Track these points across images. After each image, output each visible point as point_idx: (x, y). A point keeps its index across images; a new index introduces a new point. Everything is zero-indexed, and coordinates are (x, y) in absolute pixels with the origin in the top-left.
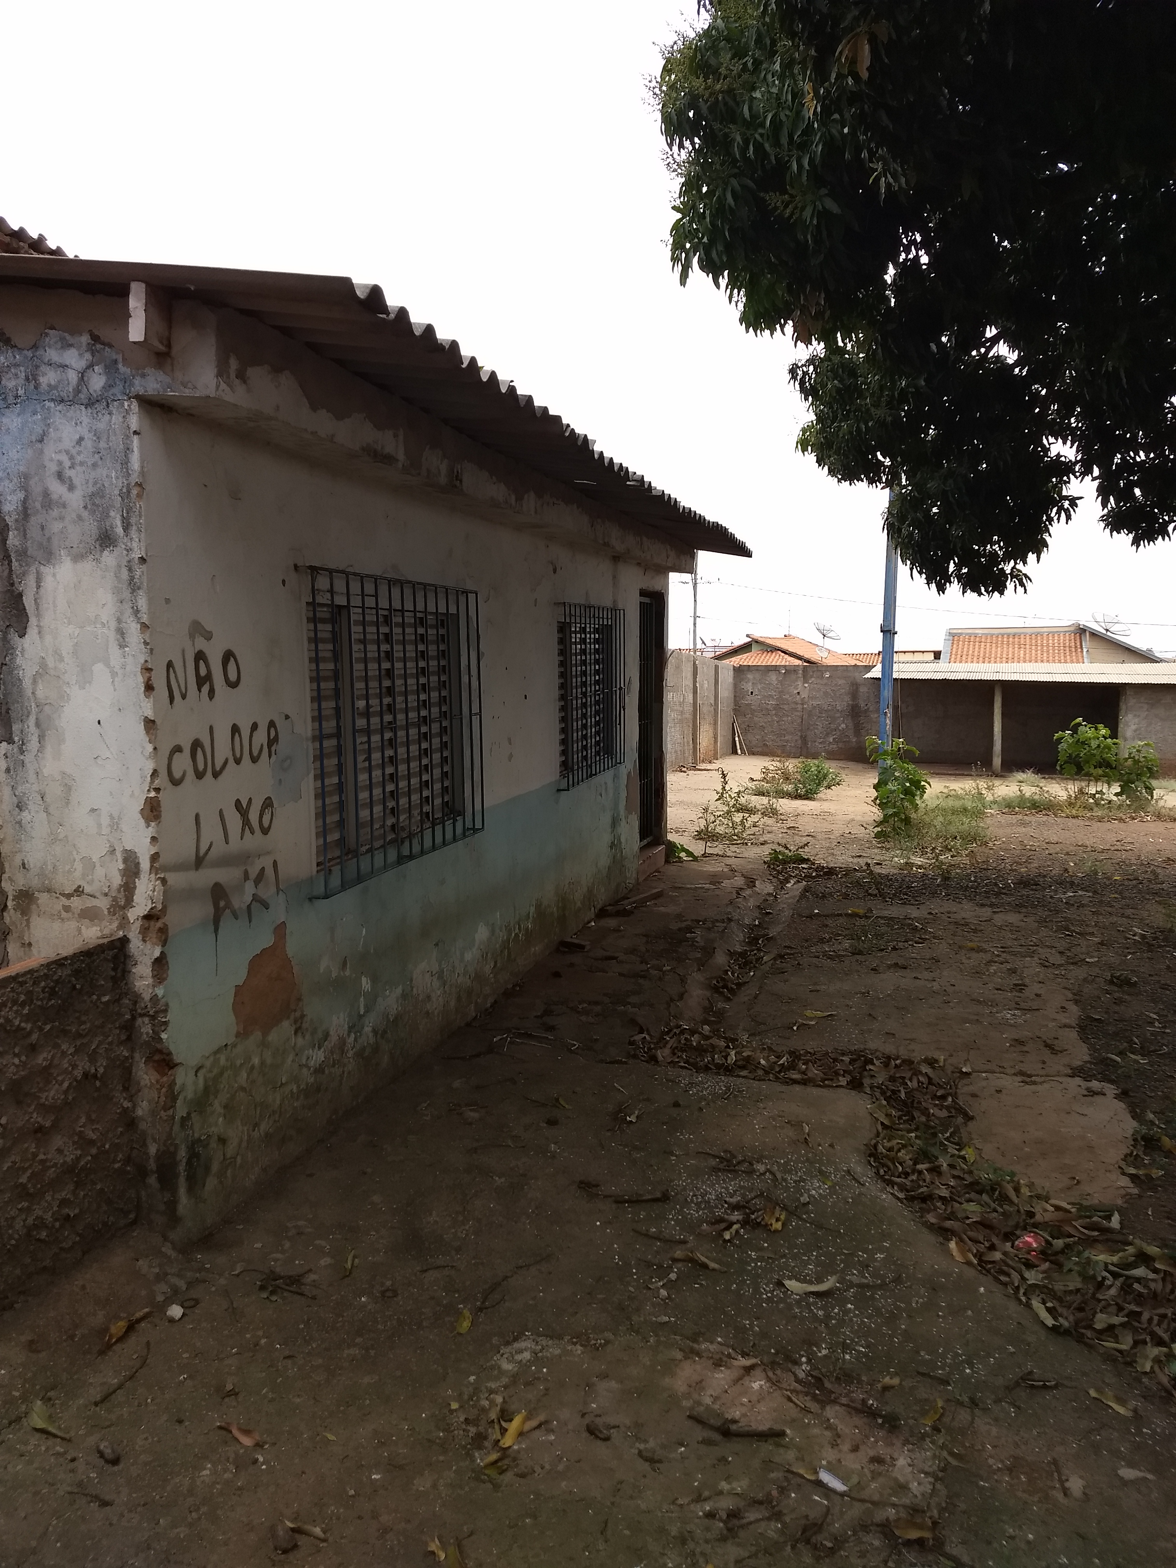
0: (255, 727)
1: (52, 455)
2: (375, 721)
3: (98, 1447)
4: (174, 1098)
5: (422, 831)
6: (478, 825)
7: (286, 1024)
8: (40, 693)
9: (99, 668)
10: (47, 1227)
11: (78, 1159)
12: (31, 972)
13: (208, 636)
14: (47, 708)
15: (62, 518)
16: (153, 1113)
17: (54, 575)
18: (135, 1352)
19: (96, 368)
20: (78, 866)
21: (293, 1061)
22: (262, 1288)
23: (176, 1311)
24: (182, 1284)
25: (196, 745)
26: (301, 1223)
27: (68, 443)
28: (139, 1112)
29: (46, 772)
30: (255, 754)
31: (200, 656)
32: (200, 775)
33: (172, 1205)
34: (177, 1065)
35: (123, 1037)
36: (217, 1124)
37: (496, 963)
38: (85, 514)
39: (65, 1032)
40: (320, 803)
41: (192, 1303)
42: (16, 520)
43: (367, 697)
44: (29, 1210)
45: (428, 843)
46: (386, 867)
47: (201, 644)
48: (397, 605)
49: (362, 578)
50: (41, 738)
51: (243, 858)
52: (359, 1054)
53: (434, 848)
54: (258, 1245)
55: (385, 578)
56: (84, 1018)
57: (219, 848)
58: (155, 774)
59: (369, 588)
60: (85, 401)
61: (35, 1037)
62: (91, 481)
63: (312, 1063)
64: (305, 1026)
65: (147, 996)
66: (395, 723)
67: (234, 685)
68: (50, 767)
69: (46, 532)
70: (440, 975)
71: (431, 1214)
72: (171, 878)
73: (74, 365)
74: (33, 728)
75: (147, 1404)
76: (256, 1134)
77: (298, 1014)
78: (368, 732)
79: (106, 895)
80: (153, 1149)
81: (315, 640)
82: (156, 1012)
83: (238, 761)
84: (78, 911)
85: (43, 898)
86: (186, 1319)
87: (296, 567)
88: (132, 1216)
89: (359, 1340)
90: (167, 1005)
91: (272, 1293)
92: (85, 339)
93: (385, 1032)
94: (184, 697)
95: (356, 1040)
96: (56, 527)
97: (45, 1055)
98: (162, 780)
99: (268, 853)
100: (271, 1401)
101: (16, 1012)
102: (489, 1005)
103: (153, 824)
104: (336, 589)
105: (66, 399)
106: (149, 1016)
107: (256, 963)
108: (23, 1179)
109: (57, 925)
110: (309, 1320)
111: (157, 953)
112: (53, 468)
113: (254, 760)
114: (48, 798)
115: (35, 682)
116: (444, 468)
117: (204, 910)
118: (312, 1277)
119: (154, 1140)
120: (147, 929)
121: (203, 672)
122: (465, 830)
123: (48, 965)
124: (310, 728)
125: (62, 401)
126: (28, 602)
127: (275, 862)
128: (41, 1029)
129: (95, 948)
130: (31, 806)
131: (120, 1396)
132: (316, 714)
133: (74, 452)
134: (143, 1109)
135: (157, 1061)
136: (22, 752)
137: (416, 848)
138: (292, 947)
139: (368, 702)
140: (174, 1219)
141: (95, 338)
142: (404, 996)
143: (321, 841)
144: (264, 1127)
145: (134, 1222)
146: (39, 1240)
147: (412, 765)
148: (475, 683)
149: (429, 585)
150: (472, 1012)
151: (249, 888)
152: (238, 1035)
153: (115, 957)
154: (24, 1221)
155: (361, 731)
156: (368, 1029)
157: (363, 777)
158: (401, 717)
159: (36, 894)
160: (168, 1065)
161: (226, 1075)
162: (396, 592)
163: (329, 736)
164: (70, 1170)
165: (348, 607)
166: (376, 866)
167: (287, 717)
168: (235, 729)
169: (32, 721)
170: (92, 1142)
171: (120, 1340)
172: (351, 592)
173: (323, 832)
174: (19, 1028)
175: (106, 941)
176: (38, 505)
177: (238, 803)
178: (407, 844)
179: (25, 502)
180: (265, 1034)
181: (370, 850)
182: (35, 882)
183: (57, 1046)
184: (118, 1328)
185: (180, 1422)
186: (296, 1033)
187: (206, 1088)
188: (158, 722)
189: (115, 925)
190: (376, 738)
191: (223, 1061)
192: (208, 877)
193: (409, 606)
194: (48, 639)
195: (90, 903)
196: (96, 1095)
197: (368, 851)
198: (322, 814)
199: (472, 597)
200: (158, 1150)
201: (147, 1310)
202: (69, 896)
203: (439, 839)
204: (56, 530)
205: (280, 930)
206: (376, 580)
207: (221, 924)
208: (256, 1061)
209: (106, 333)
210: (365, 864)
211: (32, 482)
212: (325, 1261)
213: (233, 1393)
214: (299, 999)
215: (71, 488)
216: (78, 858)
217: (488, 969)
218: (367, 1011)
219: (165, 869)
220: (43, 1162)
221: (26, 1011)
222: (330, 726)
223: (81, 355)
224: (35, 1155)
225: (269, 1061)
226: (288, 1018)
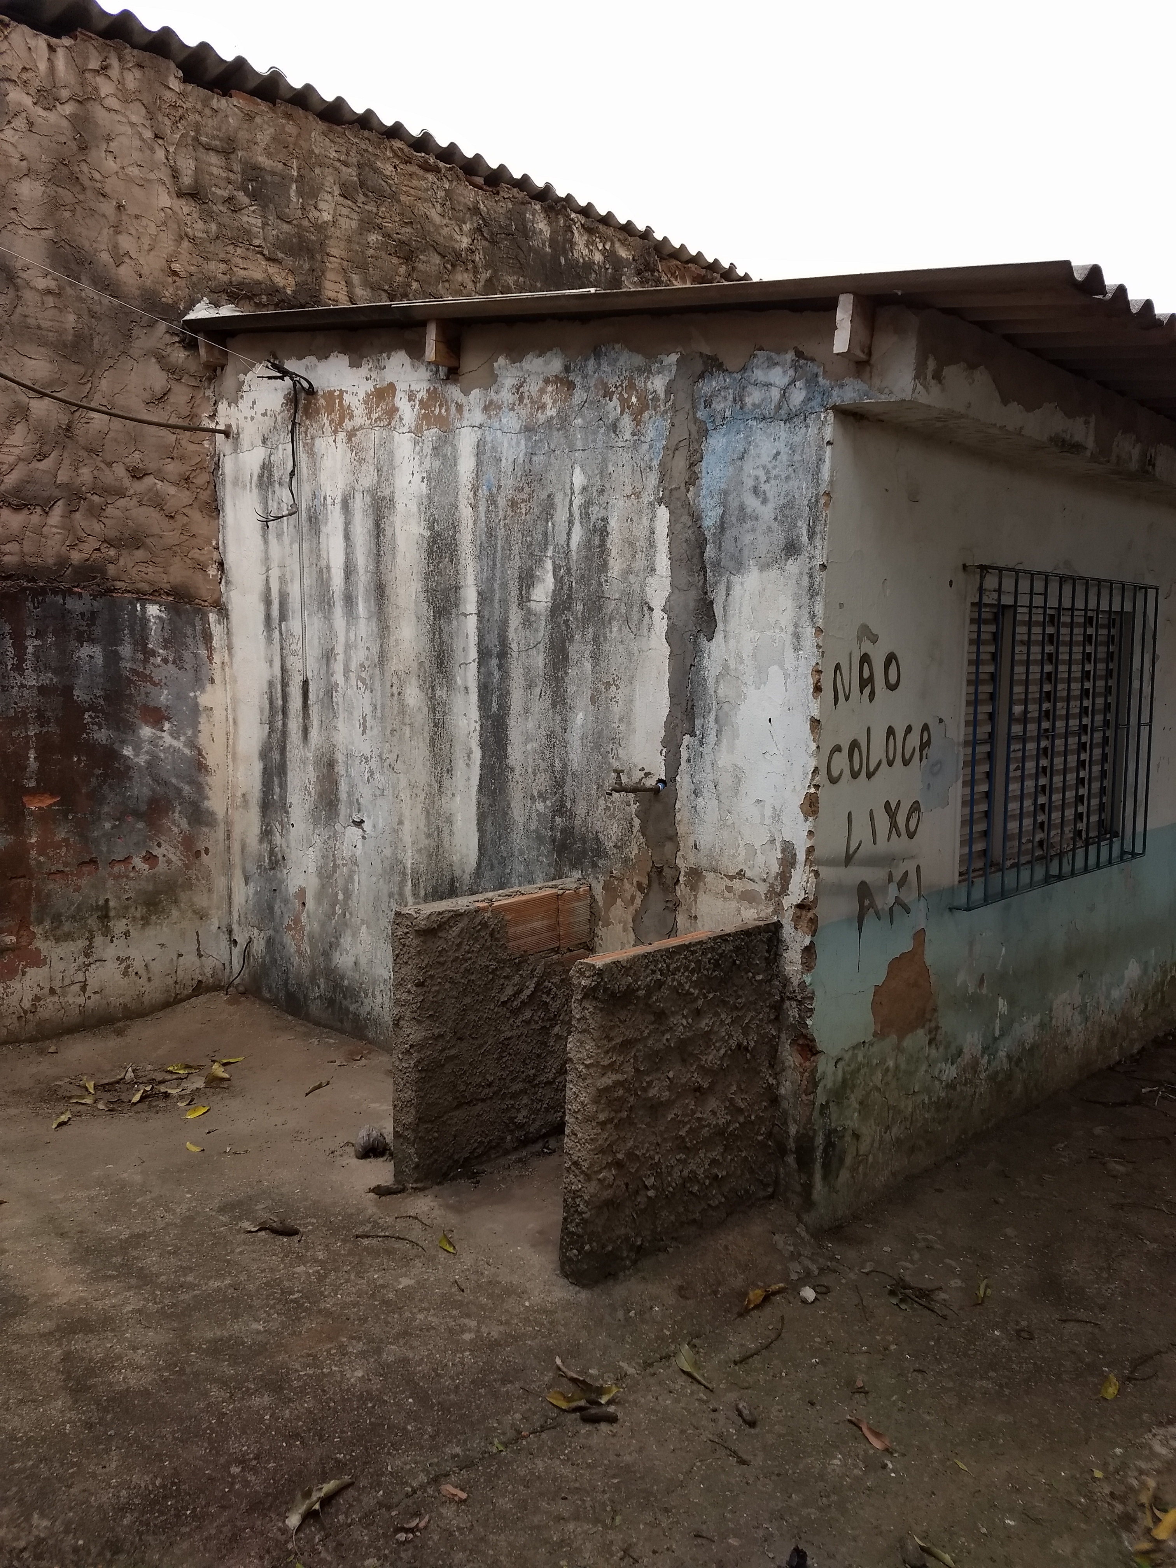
0: (909, 729)
1: (751, 470)
2: (1032, 727)
3: (737, 1405)
4: (816, 1085)
5: (1073, 850)
6: (1138, 849)
7: (921, 1032)
8: (720, 692)
9: (774, 669)
10: (698, 1182)
11: (728, 1123)
12: (700, 943)
13: (874, 639)
14: (726, 706)
15: (753, 530)
16: (796, 1095)
17: (742, 584)
18: (771, 1323)
19: (798, 383)
20: (742, 851)
21: (926, 1071)
22: (892, 1293)
23: (809, 1294)
24: (814, 1269)
25: (854, 745)
26: (930, 1237)
27: (765, 459)
28: (783, 1091)
29: (720, 763)
30: (907, 757)
31: (865, 659)
32: (855, 775)
33: (808, 1188)
34: (819, 1052)
35: (772, 1017)
36: (852, 1119)
37: (1146, 1005)
38: (775, 525)
39: (724, 1003)
40: (967, 810)
41: (824, 1290)
42: (714, 534)
43: (1026, 702)
44: (684, 1162)
45: (1080, 863)
46: (1031, 885)
47: (867, 647)
48: (1067, 604)
49: (1032, 575)
50: (719, 733)
51: (887, 860)
52: (992, 1078)
53: (1086, 870)
54: (887, 1249)
55: (1056, 575)
56: (740, 993)
57: (868, 847)
58: (816, 771)
59: (1039, 586)
60: (785, 417)
61: (700, 1002)
62: (783, 493)
63: (944, 1078)
64: (939, 1038)
65: (795, 981)
66: (1053, 731)
67: (892, 687)
68: (724, 759)
69: (738, 544)
70: (1083, 1009)
71: (1071, 1263)
72: (824, 871)
73: (778, 383)
74: (712, 723)
75: (781, 1377)
76: (887, 1137)
77: (933, 1025)
78: (1024, 739)
79: (764, 881)
80: (793, 1130)
81: (977, 642)
82: (803, 998)
83: (890, 764)
84: (738, 893)
85: (710, 877)
86: (817, 1303)
87: (965, 567)
88: (770, 1190)
89: (992, 1374)
90: (813, 993)
91: (902, 1301)
92: (790, 356)
93: (1019, 1060)
94: (847, 698)
95: (989, 1062)
96: (747, 539)
97: (707, 1021)
98: (820, 779)
99: (913, 857)
100: (901, 1410)
101: (687, 977)
102: (1135, 1051)
103: (811, 819)
104: (1003, 588)
105: (768, 416)
106: (796, 1000)
107: (895, 965)
108: (682, 1133)
109: (720, 903)
110: (939, 1339)
111: (807, 942)
112: (749, 483)
113: (906, 763)
114: (719, 788)
115: (717, 682)
116: (1136, 452)
117: (849, 906)
118: (943, 1296)
119: (795, 1121)
120: (799, 917)
121: (866, 674)
122: (1123, 853)
123: (715, 938)
124: (962, 733)
125: (764, 418)
126: (718, 609)
127: (918, 867)
128: (705, 997)
129: (753, 929)
130: (706, 793)
131: (756, 1362)
132: (972, 718)
133: (770, 466)
134: (785, 1089)
135: (802, 1046)
136: (702, 744)
137: (1066, 868)
138: (930, 956)
139: (1026, 708)
140: (808, 1203)
141: (799, 354)
142: (1042, 1025)
143: (966, 850)
144: (896, 1131)
145: (772, 1196)
146: (691, 1192)
147: (1069, 777)
148: (1147, 689)
149: (1104, 581)
150: (1115, 1055)
151: (893, 891)
152: (875, 1034)
153: (770, 940)
154: (681, 1171)
155: (1017, 738)
156: (1002, 1054)
157: (1014, 787)
158: (1060, 724)
159: (704, 873)
160: (811, 1051)
161: (862, 1071)
162: (1067, 589)
163: (984, 742)
164: (720, 1132)
165: (1015, 607)
166: (1022, 883)
167: (941, 721)
168: (891, 732)
169: (712, 717)
170: (740, 1111)
171: (757, 1307)
172: (1020, 591)
173: (968, 841)
174: (688, 993)
175: (762, 923)
176: (733, 519)
177: (887, 805)
178: (1056, 862)
179: (722, 517)
180: (901, 1038)
181: (1016, 865)
182: (704, 862)
183: (717, 1014)
184: (754, 1295)
185: (813, 1404)
186: (930, 1043)
187: (844, 1081)
188: (822, 722)
189: (770, 910)
190: (1031, 746)
191: (860, 1058)
192: (856, 874)
193: (1079, 604)
194: (732, 643)
195: (750, 886)
196: (746, 1066)
197: (1012, 866)
198: (969, 822)
199: (1151, 593)
200: (798, 1132)
201: (782, 1285)
202: (732, 878)
203: (1092, 860)
204: (747, 542)
205: (919, 936)
206: (1047, 576)
207: (865, 921)
208: (891, 1063)
209: (809, 348)
210: (1010, 878)
211: (730, 498)
212: (956, 1283)
213: (862, 1391)
214: (935, 1010)
215: (765, 501)
216: (742, 844)
217: (1137, 1011)
218: (1002, 1035)
219: (818, 862)
220: (699, 1119)
221: (694, 978)
222: (984, 730)
223: (785, 372)
224: (694, 1112)
225: (903, 1066)
226: (923, 1027)
